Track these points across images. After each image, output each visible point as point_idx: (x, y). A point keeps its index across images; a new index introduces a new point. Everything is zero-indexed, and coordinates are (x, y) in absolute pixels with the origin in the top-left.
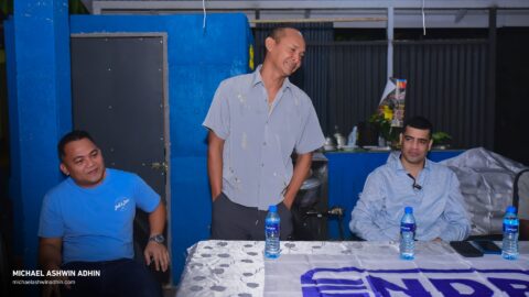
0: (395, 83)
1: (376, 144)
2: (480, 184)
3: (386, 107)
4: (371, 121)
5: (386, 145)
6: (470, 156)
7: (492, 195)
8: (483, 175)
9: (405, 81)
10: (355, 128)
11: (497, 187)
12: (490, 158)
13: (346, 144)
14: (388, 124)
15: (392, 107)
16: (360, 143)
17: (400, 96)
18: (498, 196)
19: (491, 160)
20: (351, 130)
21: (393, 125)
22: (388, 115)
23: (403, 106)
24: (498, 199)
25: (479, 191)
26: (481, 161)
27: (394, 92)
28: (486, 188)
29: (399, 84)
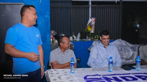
0: (92, 19)
1: (86, 38)
2: (121, 50)
3: (89, 27)
4: (84, 31)
5: (89, 39)
6: (117, 42)
7: (125, 53)
8: (122, 47)
9: (95, 19)
10: (79, 33)
11: (126, 51)
12: (123, 42)
13: (77, 38)
14: (89, 32)
15: (91, 27)
16: (81, 38)
17: (93, 23)
18: (127, 53)
19: (124, 43)
20: (78, 34)
21: (91, 32)
22: (89, 29)
23: (94, 26)
24: (127, 54)
25: (121, 52)
26: (120, 43)
27: (91, 22)
28: (123, 51)
29: (93, 19)
